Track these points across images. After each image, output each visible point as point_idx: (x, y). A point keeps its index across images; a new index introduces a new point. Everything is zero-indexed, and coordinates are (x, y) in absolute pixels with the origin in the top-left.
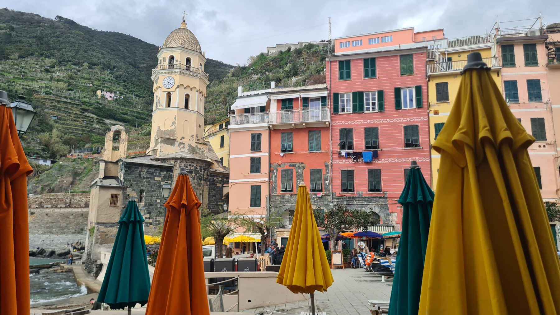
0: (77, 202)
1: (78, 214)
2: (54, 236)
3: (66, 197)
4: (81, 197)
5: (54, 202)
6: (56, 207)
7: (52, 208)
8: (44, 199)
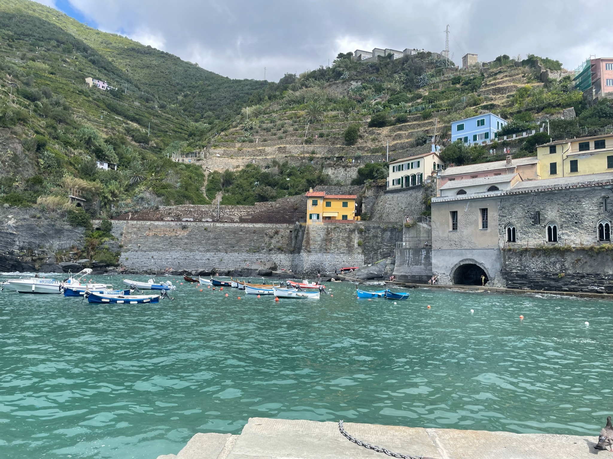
0: (227, 216)
1: (249, 231)
2: (222, 254)
3: (211, 210)
4: (233, 210)
5: (195, 215)
6: (200, 221)
7: (194, 221)
8: (181, 211)
